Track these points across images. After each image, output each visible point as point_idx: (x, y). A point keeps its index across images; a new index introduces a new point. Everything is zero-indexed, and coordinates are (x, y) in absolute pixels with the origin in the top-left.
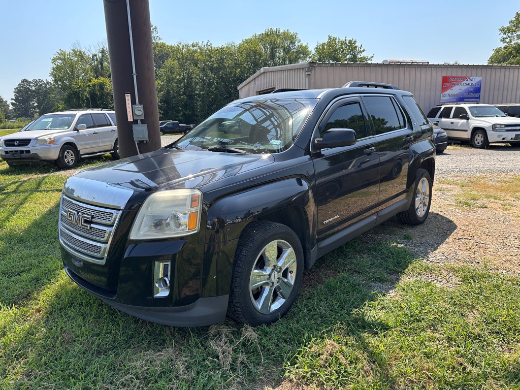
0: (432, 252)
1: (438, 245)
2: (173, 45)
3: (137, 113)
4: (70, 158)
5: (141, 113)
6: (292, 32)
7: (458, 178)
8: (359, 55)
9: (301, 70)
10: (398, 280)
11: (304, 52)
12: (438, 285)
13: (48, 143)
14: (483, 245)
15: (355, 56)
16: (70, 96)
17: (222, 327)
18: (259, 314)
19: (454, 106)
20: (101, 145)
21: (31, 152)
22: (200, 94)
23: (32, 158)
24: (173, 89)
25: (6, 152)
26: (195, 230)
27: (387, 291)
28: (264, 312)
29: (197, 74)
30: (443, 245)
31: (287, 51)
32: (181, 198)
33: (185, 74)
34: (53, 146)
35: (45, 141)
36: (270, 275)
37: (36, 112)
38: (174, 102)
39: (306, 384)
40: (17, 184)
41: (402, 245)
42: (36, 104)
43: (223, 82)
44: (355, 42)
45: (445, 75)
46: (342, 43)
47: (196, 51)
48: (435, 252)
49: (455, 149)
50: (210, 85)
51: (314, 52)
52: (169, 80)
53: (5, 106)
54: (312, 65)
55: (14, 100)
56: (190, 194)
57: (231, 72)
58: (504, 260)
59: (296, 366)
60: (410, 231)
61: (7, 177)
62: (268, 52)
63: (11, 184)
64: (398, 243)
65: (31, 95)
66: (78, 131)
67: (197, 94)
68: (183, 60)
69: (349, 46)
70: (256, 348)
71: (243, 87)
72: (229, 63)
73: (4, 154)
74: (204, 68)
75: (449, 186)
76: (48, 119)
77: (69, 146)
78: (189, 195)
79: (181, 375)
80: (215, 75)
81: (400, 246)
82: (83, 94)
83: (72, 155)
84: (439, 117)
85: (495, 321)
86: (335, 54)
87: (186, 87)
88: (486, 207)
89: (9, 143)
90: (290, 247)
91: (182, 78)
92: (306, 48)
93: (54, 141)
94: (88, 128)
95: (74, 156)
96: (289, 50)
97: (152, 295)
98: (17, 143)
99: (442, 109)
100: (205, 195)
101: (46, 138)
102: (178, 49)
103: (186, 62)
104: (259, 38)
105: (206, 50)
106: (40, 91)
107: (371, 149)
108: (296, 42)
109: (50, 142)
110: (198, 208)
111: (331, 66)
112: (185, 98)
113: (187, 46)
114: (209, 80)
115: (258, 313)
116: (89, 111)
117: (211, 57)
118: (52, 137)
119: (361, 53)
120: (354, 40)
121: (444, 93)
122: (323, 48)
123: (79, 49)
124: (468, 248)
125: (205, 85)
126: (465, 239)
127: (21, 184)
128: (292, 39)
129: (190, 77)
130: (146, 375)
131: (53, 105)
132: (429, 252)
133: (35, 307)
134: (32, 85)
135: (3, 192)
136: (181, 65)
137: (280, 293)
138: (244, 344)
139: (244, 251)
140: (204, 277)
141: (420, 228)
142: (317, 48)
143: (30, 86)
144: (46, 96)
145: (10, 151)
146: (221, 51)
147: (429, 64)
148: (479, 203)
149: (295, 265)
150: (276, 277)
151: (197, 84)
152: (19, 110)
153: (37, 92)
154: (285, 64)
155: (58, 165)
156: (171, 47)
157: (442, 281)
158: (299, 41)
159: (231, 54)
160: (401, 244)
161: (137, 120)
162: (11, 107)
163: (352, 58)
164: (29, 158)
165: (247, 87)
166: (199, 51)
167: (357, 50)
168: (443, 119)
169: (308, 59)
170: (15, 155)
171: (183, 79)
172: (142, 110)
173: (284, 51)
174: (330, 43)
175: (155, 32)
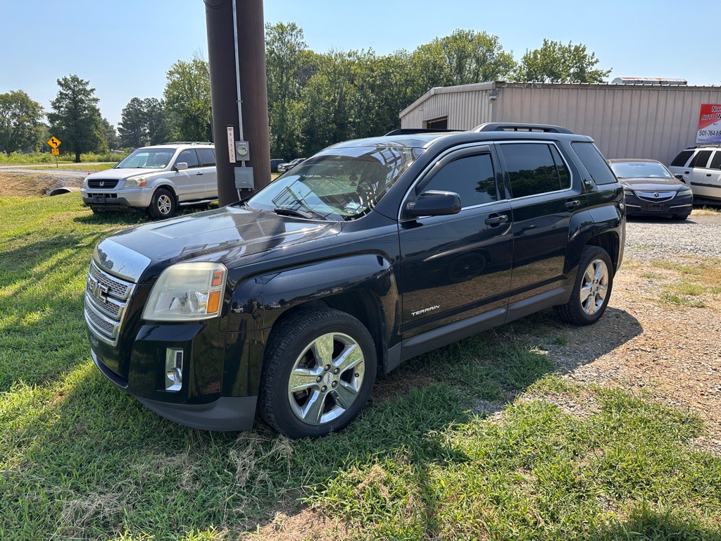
0: (583, 365)
1: (598, 356)
2: (323, 54)
3: (241, 152)
4: (165, 205)
5: (245, 153)
6: (490, 35)
7: (687, 260)
8: (589, 68)
9: (484, 92)
10: (512, 399)
11: (506, 63)
12: (567, 411)
13: (138, 185)
14: (664, 361)
15: (582, 70)
16: (187, 121)
17: (252, 435)
18: (302, 424)
19: (714, 150)
20: (206, 190)
21: (118, 197)
22: (354, 121)
23: (119, 204)
24: (319, 116)
25: (90, 195)
26: (216, 314)
27: (491, 413)
28: (309, 421)
29: (352, 94)
30: (607, 357)
31: (481, 61)
32: (199, 274)
33: (336, 95)
34: (144, 189)
35: (136, 182)
36: (321, 377)
37: (147, 141)
38: (319, 133)
39: (330, 516)
40: (93, 237)
41: (547, 352)
42: (148, 131)
43: (388, 105)
44: (584, 50)
45: (705, 102)
46: (564, 51)
47: (354, 63)
48: (587, 365)
49: (708, 215)
50: (369, 109)
51: (520, 63)
52: (315, 103)
53: (110, 132)
54: (499, 85)
55: (122, 124)
56: (210, 269)
57: (400, 92)
58: (684, 385)
59: (324, 492)
60: (570, 334)
61: (87, 226)
62: (454, 64)
63: (88, 236)
64: (541, 348)
65: (142, 119)
66: (177, 170)
67: (350, 122)
68: (335, 74)
69: (574, 55)
70: (286, 465)
71: (406, 114)
72: (396, 78)
73: (87, 197)
74: (363, 86)
75: (665, 271)
76: (143, 153)
77: (165, 190)
78: (210, 271)
79: (183, 486)
80: (376, 95)
81: (542, 352)
82: (203, 119)
83: (167, 202)
84: (690, 166)
85: (612, 467)
86: (552, 67)
87: (337, 112)
88: (703, 307)
89: (93, 183)
90: (354, 343)
91: (332, 100)
92: (509, 57)
93: (146, 183)
94: (189, 167)
95: (170, 204)
96: (485, 61)
97: (164, 387)
98: (102, 184)
99: (695, 154)
100: (231, 271)
101: (136, 179)
102: (330, 59)
103: (339, 78)
104: (441, 44)
105: (367, 62)
106: (154, 113)
107: (501, 219)
108: (496, 50)
109: (141, 185)
110: (221, 288)
111: (527, 87)
112: (335, 127)
113: (341, 55)
114: (368, 103)
115: (300, 423)
116: (194, 146)
117: (373, 71)
118: (144, 177)
119: (593, 65)
120: (582, 46)
121: (702, 130)
122: (535, 57)
123: (202, 60)
124: (639, 363)
125: (362, 109)
126: (642, 350)
127: (99, 237)
128: (490, 44)
129: (342, 99)
130: (146, 481)
131: (168, 133)
132: (579, 365)
133: (58, 389)
134: (143, 105)
135: (76, 245)
136: (332, 82)
137: (338, 399)
138: (273, 459)
139: (283, 344)
140: (226, 372)
141: (585, 330)
142: (525, 58)
143: (142, 106)
144: (160, 121)
145: (94, 194)
146: (388, 62)
147: (688, 85)
148: (696, 299)
149: (362, 366)
150: (331, 380)
151: (352, 107)
152: (127, 138)
153: (149, 115)
154: (477, 82)
155: (150, 214)
156: (321, 58)
157: (573, 407)
158: (500, 48)
159: (402, 67)
160: (546, 350)
161: (241, 161)
162: (118, 134)
163: (577, 73)
164: (115, 204)
165: (411, 114)
166: (357, 62)
167: (587, 61)
168: (696, 170)
169: (512, 73)
170: (100, 199)
171: (334, 101)
172: (247, 149)
173: (477, 61)
174: (545, 50)
175: (299, 37)
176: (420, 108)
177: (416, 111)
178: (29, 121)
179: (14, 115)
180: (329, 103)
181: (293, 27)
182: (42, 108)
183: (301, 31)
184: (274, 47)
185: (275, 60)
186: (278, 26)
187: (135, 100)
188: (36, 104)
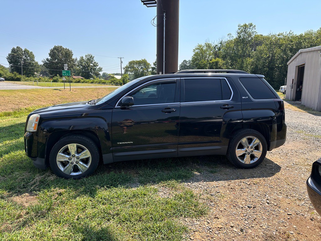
18: (62, 173)
22: (278, 66)
26: (35, 130)
29: (279, 54)
33: (270, 54)
36: (71, 158)
47: (281, 39)
71: (290, 63)
74: (285, 49)
87: (270, 62)
90: (86, 149)
102: (268, 38)
105: (288, 37)
107: (171, 110)
110: (37, 122)
113: (275, 36)
117: (292, 42)
123: (209, 43)
124: (231, 188)
126: (246, 183)
129: (273, 56)
136: (269, 48)
137: (79, 168)
143: (187, 63)
146: (300, 37)
149: (91, 159)
151: (278, 60)
165: (292, 63)
166: (283, 38)
171: (269, 57)
175: (254, 29)
176: (295, 60)
177: (294, 62)
178: (146, 70)
179: (142, 68)
180: (266, 58)
181: (251, 25)
182: (151, 65)
183: (255, 26)
184: (241, 34)
185: (241, 40)
186: (244, 25)
187: (185, 61)
188: (149, 64)
